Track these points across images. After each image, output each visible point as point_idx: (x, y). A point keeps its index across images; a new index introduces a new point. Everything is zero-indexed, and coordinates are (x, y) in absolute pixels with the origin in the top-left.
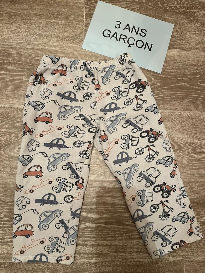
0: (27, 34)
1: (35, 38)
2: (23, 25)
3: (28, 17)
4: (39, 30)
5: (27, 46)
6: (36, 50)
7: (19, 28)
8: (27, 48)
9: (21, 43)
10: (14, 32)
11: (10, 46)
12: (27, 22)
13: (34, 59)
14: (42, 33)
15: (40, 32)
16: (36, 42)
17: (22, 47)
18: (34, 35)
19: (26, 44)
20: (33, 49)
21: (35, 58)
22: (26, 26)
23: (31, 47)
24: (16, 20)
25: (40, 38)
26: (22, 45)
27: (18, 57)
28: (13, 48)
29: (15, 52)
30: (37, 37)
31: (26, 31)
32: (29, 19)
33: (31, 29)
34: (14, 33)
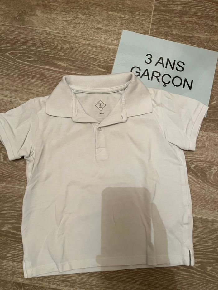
0: (84, 26)
1: (92, 32)
2: (80, 16)
3: (88, 6)
4: (98, 23)
5: (83, 40)
6: (93, 46)
7: (76, 19)
8: (82, 44)
9: (76, 36)
10: (69, 22)
11: (64, 39)
12: (85, 13)
13: (88, 57)
14: (101, 27)
15: (99, 26)
16: (93, 37)
17: (77, 41)
18: (91, 28)
19: (81, 38)
20: (89, 45)
21: (90, 56)
22: (84, 17)
23: (87, 42)
24: (74, 9)
25: (98, 33)
26: (77, 39)
27: (70, 52)
28: (66, 42)
29: (68, 47)
30: (95, 32)
31: (84, 23)
32: (88, 9)
33: (89, 21)
34: (69, 24)
